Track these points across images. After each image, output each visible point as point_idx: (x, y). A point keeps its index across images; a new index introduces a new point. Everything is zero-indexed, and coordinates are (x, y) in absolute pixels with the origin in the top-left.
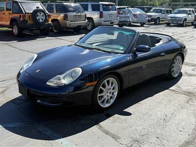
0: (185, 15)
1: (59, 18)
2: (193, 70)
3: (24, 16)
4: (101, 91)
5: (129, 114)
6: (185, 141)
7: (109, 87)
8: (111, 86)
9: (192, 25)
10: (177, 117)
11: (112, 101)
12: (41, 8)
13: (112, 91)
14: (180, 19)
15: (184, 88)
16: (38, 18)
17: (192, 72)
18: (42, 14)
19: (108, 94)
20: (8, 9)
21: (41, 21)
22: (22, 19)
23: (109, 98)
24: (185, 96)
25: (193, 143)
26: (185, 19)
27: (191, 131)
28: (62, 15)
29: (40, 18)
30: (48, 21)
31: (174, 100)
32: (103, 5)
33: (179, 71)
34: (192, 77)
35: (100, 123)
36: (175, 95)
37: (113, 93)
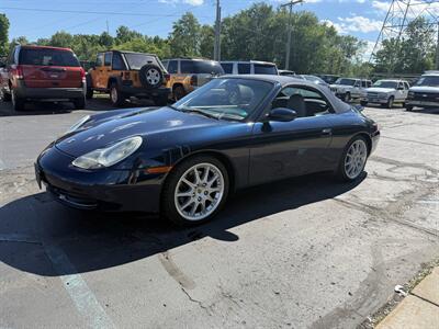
0: (393, 89)
1: (184, 82)
2: (389, 170)
3: (127, 74)
4: (184, 188)
5: (234, 238)
6: (338, 308)
7: (202, 182)
8: (208, 180)
9: (404, 107)
10: (334, 253)
11: (211, 210)
12: (155, 62)
13: (211, 190)
14: (383, 96)
15: (365, 199)
16: (148, 78)
17: (385, 173)
18: (156, 72)
19: (202, 195)
20: (107, 64)
21: (153, 83)
22: (123, 78)
23: (203, 202)
24: (363, 213)
25: (355, 315)
26: (392, 97)
27: (358, 287)
28: (189, 77)
29: (153, 78)
30: (165, 84)
31: (340, 218)
32: (256, 65)
33: (360, 168)
34: (384, 182)
35: (170, 251)
36: (343, 210)
37: (213, 195)
